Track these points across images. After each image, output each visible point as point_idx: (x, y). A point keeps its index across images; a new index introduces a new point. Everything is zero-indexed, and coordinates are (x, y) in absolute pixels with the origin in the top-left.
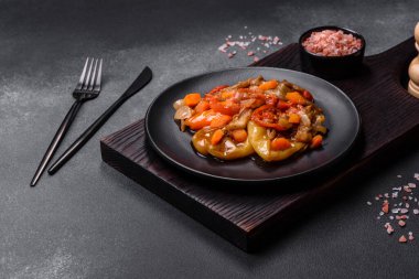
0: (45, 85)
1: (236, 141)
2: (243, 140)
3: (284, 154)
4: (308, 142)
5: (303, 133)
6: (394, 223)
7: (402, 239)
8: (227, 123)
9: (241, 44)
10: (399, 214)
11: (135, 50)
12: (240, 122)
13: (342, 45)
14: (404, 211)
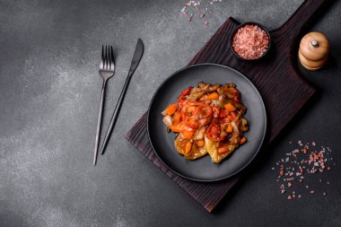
0: (81, 63)
1: (198, 148)
2: (202, 147)
3: (224, 156)
4: (238, 143)
5: (234, 139)
7: (289, 197)
8: (193, 136)
9: (195, 4)
10: (289, 176)
12: (199, 136)
13: (257, 47)
14: (291, 174)
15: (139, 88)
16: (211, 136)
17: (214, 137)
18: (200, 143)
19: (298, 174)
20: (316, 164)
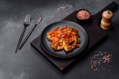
0: (17, 21)
1: (60, 46)
2: (62, 46)
3: (70, 49)
4: (76, 46)
5: (75, 44)
6: (93, 65)
7: (95, 70)
8: (58, 41)
9: (63, 8)
10: (95, 63)
11: (38, 9)
12: (61, 41)
13: (86, 16)
14: (96, 62)
15: (38, 30)
16: (66, 41)
17: (67, 41)
18: (61, 44)
19: (98, 62)
20: (106, 59)
